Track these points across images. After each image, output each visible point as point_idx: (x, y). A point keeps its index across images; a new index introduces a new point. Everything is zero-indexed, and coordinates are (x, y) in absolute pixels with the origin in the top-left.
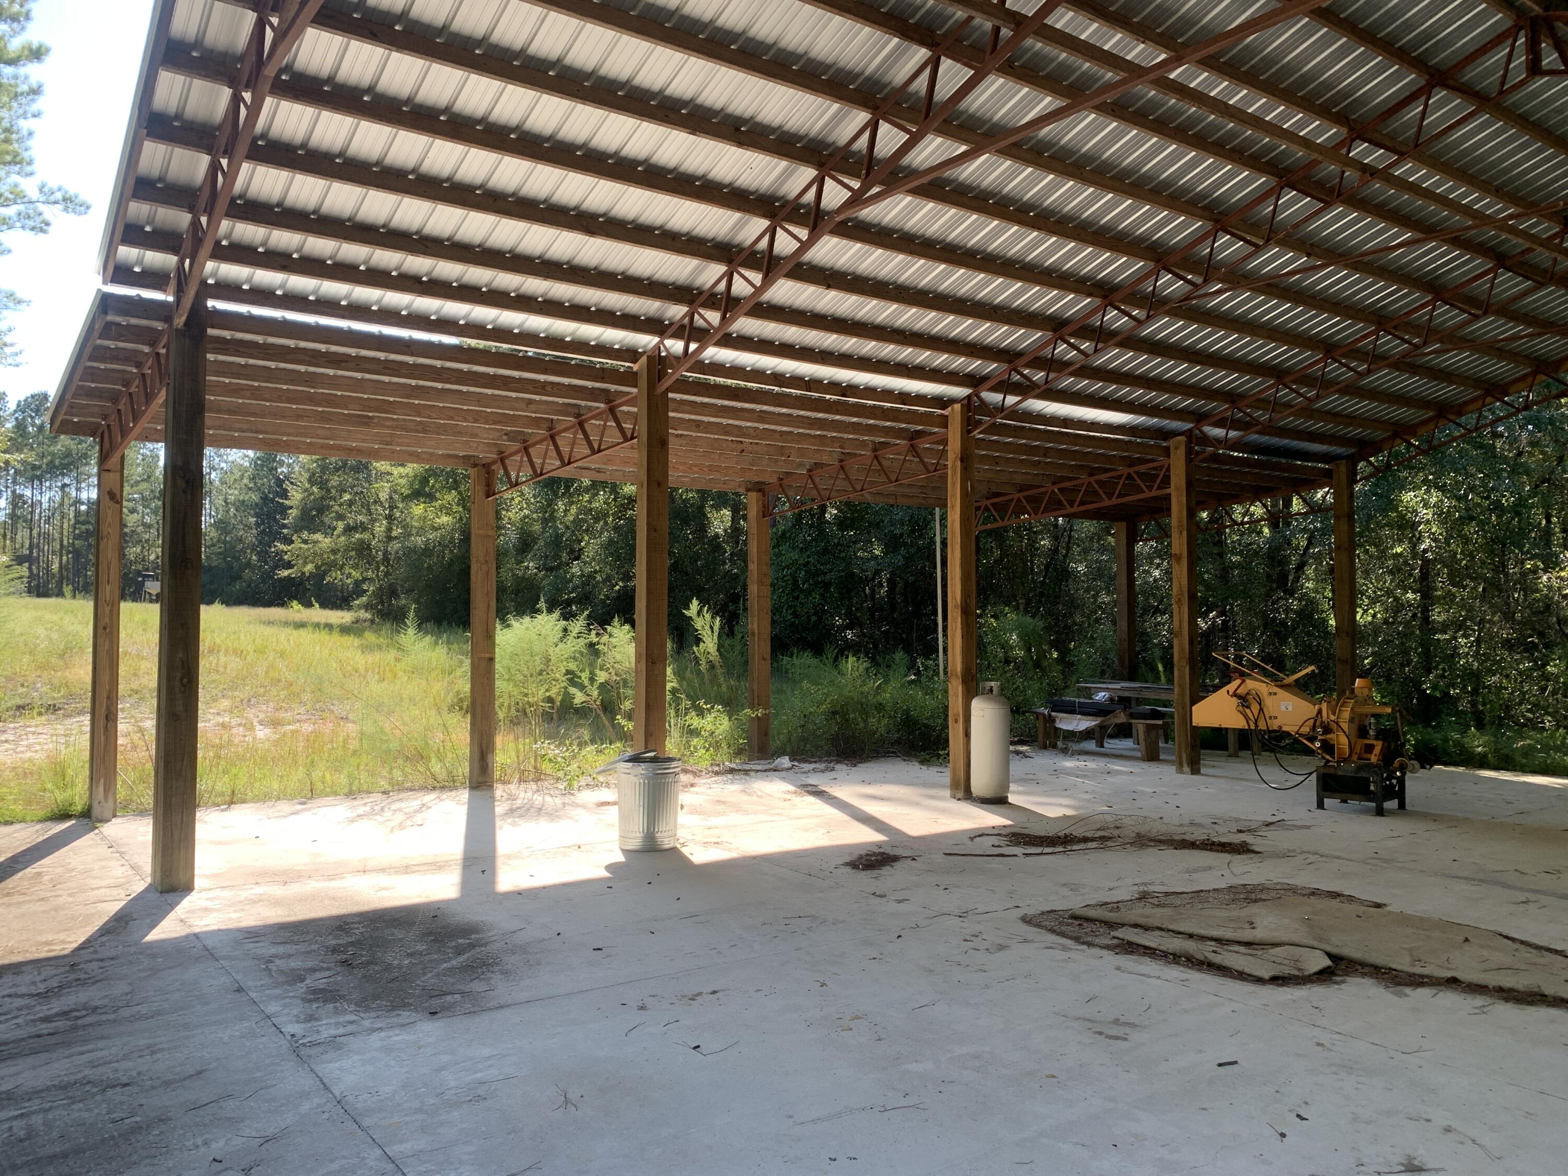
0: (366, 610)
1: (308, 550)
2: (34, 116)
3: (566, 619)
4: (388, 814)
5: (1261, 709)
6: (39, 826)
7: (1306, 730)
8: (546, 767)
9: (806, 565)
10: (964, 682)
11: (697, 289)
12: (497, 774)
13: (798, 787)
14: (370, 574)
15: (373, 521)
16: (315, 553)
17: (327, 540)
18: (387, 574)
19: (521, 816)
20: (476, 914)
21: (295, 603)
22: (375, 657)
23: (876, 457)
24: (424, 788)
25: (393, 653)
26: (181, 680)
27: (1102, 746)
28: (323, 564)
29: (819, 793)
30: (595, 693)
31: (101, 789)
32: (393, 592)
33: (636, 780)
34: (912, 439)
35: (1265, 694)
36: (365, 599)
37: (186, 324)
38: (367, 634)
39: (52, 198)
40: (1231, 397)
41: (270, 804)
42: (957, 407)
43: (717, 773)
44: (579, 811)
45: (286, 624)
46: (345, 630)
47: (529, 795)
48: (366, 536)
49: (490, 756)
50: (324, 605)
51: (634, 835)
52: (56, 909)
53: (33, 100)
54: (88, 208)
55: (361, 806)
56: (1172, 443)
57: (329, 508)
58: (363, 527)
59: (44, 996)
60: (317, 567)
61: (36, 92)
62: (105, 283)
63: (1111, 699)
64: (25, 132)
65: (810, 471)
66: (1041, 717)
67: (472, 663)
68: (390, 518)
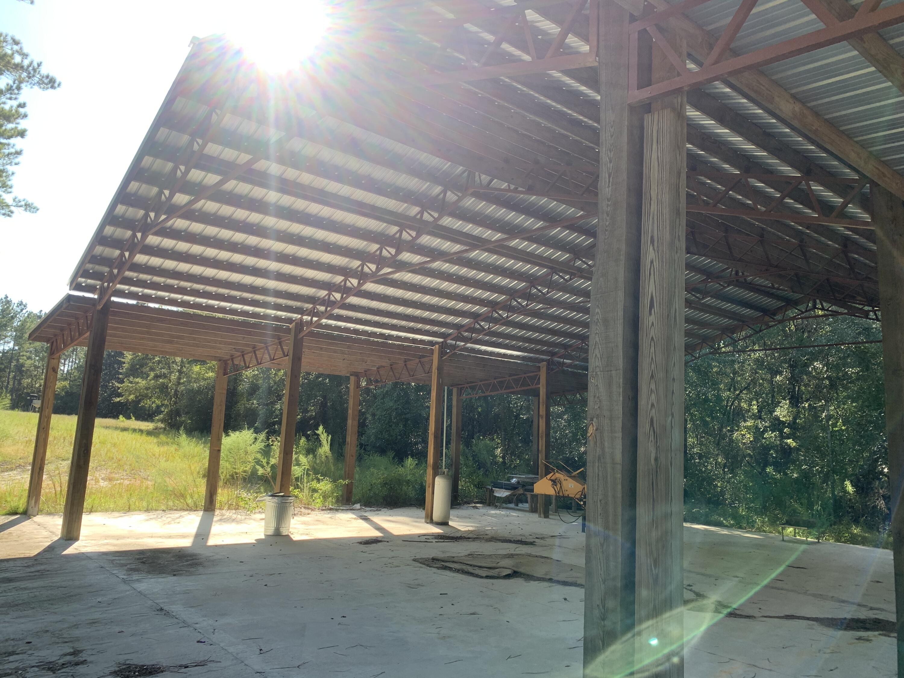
0: (162, 423)
1: (132, 387)
2: (16, 164)
3: (256, 433)
4: (164, 518)
5: (561, 487)
6: (4, 517)
7: (578, 496)
8: (242, 504)
9: (396, 409)
10: (433, 469)
11: (318, 297)
12: (218, 505)
13: (358, 516)
14: (166, 402)
15: (171, 373)
16: (136, 389)
17: (144, 382)
18: (175, 403)
19: (224, 522)
20: (197, 551)
21: (121, 416)
22: (164, 449)
23: (405, 365)
24: (183, 510)
25: (175, 446)
26: (84, 451)
27: (517, 506)
28: (140, 395)
29: (366, 519)
30: (269, 470)
31: (33, 501)
32: (177, 413)
33: (273, 504)
34: (420, 358)
35: (563, 480)
36: (161, 416)
37: (102, 309)
38: (161, 436)
39: (20, 204)
40: (565, 346)
41: (110, 513)
42: (437, 346)
43: (323, 510)
44: (252, 521)
45: (116, 428)
46: (149, 433)
47: (231, 514)
48: (165, 381)
49: (215, 496)
50: (137, 419)
51: (270, 528)
52: (23, 544)
53: (16, 157)
54: (38, 210)
55: (152, 515)
56: (541, 365)
57: (146, 364)
58: (165, 376)
59: (28, 567)
60: (136, 397)
61: (19, 153)
62: (70, 290)
63: (518, 482)
64: (10, 173)
65: (378, 368)
66: (488, 490)
67: (210, 452)
68: (180, 372)
